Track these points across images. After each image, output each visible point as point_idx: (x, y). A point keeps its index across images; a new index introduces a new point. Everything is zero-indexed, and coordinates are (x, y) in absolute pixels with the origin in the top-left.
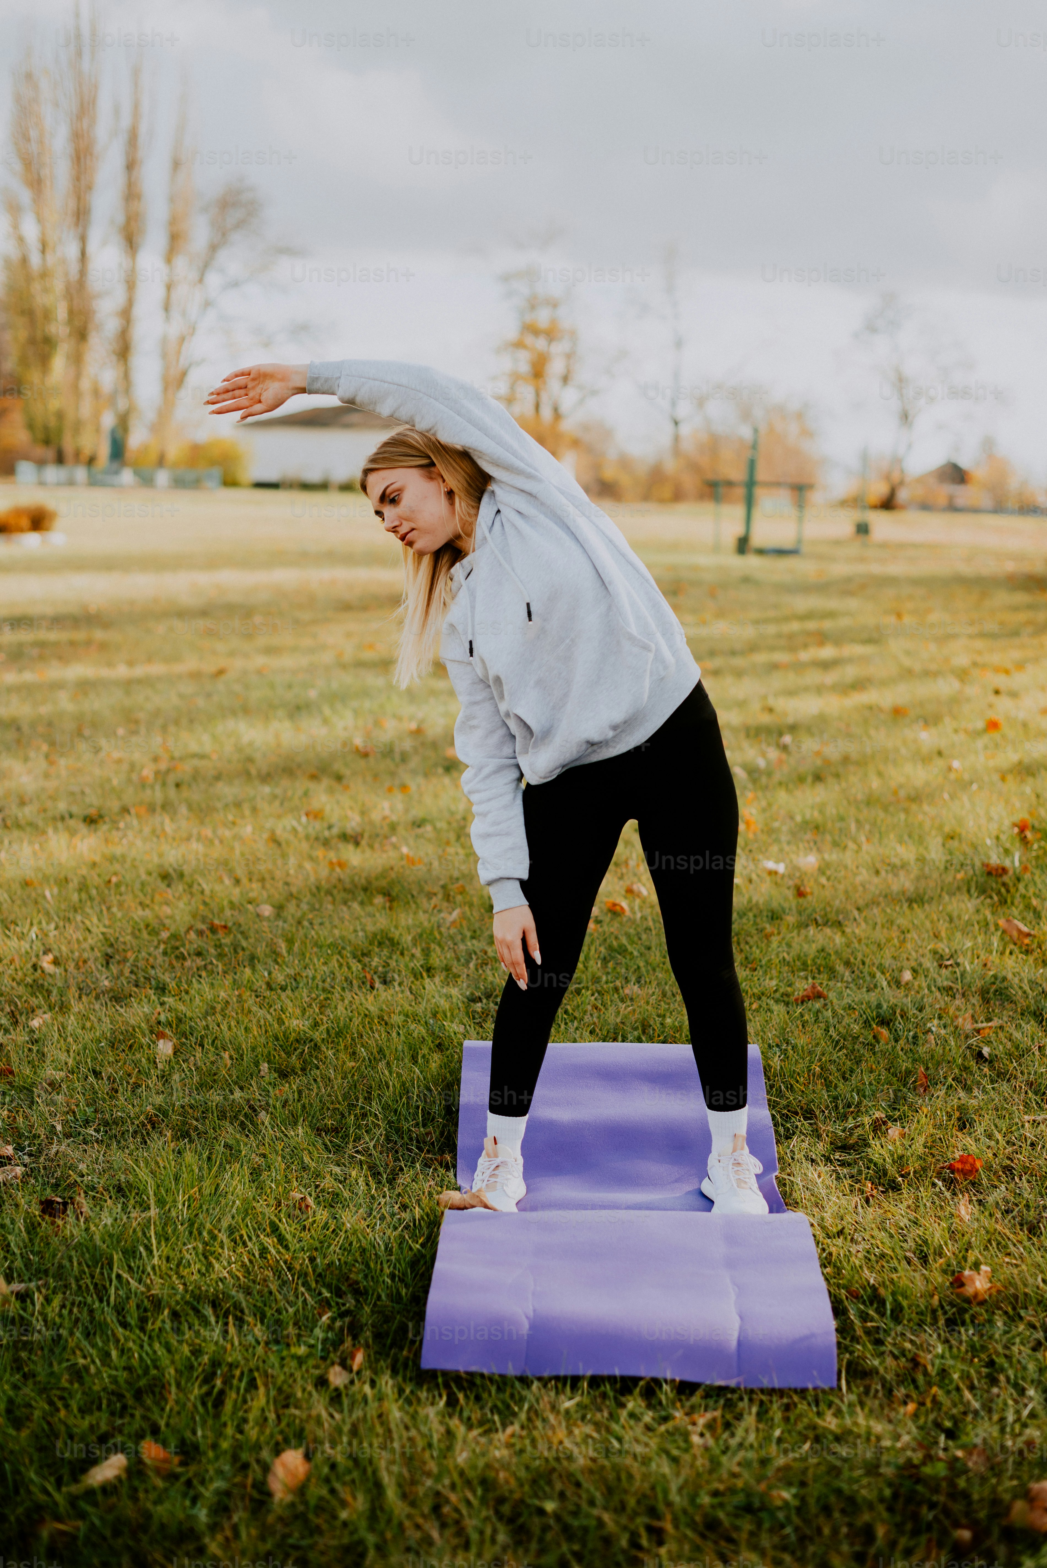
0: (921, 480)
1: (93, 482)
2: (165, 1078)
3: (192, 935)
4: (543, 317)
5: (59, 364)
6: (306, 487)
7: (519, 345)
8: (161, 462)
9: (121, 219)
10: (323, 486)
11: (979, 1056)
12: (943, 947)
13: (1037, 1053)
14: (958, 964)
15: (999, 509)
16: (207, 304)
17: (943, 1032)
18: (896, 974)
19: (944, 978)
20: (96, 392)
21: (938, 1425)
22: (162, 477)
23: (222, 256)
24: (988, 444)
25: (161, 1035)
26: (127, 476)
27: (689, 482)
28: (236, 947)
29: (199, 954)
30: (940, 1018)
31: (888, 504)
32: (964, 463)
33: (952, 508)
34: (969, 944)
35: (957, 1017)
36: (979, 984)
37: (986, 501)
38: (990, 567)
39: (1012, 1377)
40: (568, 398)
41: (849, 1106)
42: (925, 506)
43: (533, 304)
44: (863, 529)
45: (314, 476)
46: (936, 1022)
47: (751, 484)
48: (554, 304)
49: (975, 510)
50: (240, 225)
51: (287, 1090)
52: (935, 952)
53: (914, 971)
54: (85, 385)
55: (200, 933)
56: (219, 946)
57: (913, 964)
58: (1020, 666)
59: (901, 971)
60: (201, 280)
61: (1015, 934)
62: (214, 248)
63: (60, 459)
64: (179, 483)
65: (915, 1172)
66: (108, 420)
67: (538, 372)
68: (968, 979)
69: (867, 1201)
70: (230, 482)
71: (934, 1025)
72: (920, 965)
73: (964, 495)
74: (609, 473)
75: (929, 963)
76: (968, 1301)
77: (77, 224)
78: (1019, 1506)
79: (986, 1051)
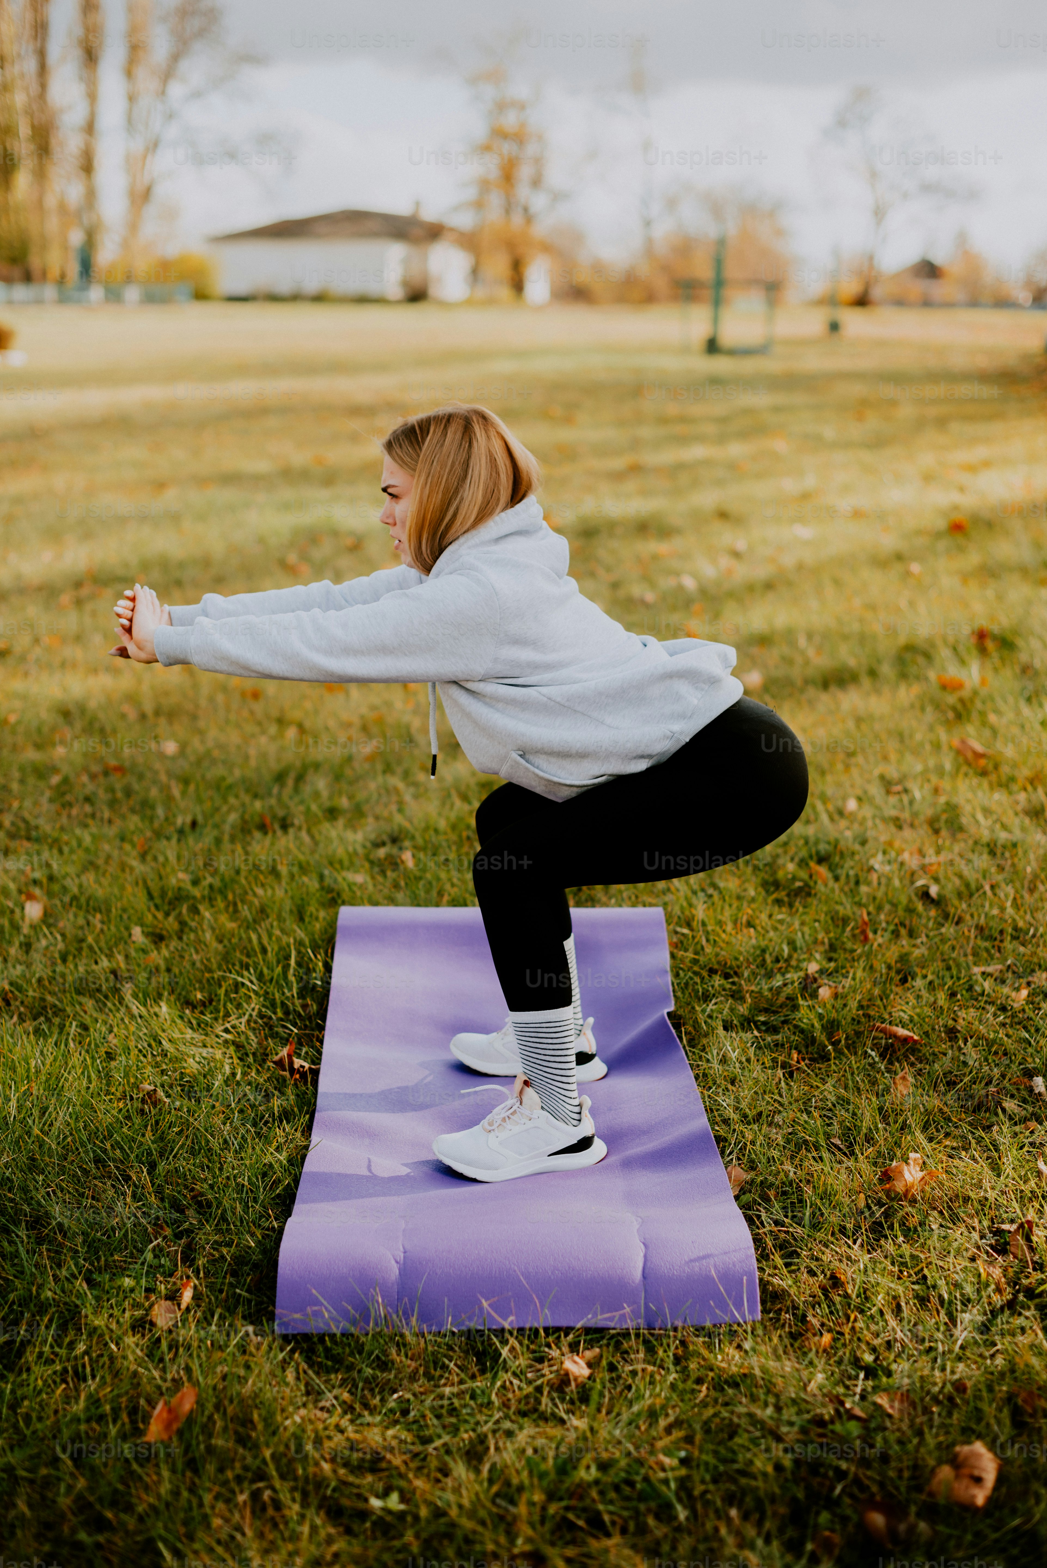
0: (897, 276)
1: (63, 299)
2: (27, 947)
3: (85, 778)
4: (510, 120)
5: (22, 181)
6: (273, 298)
7: (486, 148)
8: (129, 278)
9: (79, 31)
10: (295, 298)
11: (925, 895)
12: (892, 772)
13: (989, 893)
14: (906, 791)
15: (974, 303)
16: (170, 116)
17: (887, 868)
18: (840, 803)
19: (891, 806)
20: (62, 208)
21: (856, 1362)
22: (132, 294)
23: (184, 65)
24: (962, 238)
25: (31, 897)
26: (96, 293)
27: (661, 284)
28: (128, 792)
29: (88, 799)
30: (884, 853)
31: (862, 301)
32: (939, 258)
33: (927, 303)
34: (919, 768)
35: (903, 851)
36: (929, 812)
37: (960, 296)
38: (959, 362)
39: (946, 1296)
40: (538, 202)
41: (777, 960)
42: (900, 302)
43: (501, 106)
44: (834, 327)
45: (284, 287)
46: (880, 857)
47: (719, 283)
48: (522, 107)
49: (949, 305)
50: (201, 33)
51: (158, 957)
52: (882, 777)
53: (859, 799)
54: (51, 201)
55: (93, 777)
56: (111, 790)
57: (859, 792)
58: (987, 464)
59: (844, 799)
60: (163, 93)
61: (970, 755)
62: (175, 58)
63: (28, 278)
64: (151, 298)
65: (847, 1038)
66: (76, 238)
67: (508, 176)
68: (916, 807)
69: (791, 1075)
70: (201, 295)
71: (877, 862)
72: (865, 792)
73: (939, 290)
74: (583, 277)
75: (875, 790)
76: (898, 1198)
77: (35, 37)
78: (946, 1472)
79: (934, 890)
